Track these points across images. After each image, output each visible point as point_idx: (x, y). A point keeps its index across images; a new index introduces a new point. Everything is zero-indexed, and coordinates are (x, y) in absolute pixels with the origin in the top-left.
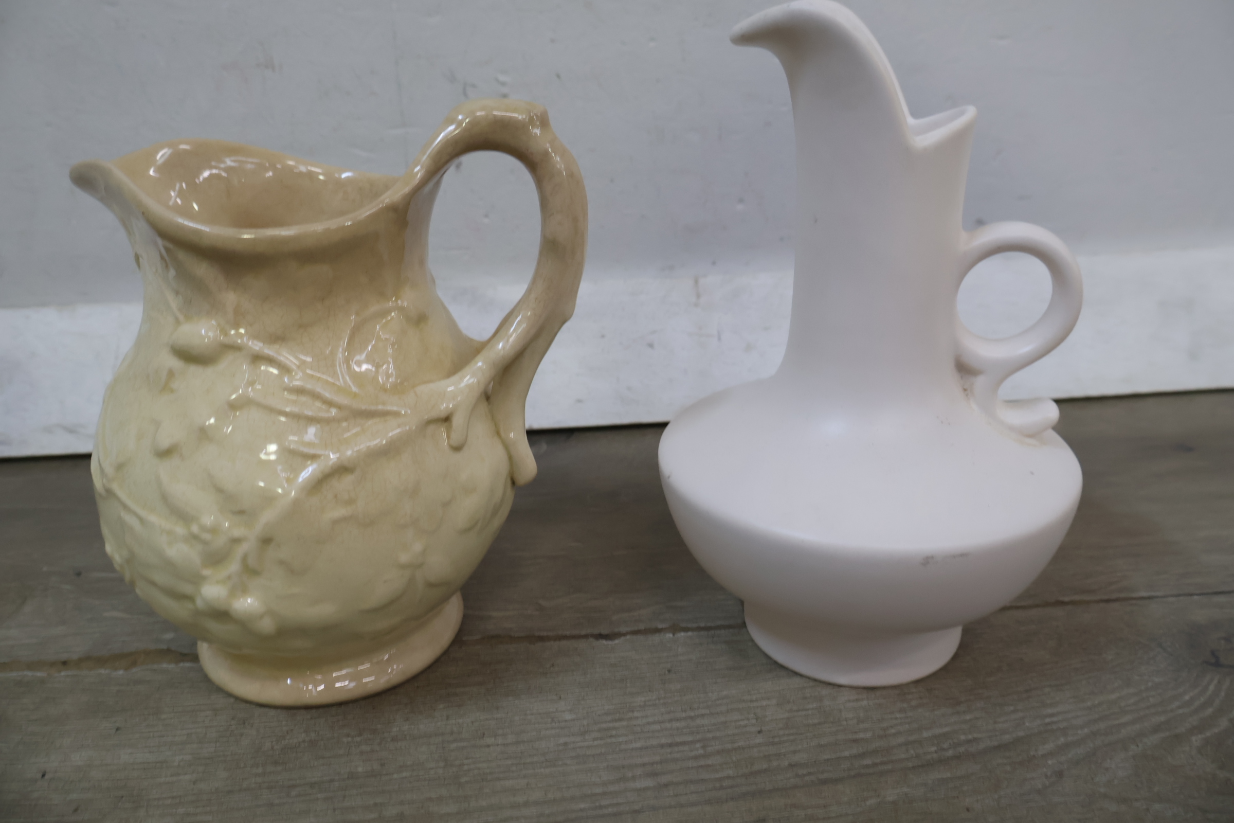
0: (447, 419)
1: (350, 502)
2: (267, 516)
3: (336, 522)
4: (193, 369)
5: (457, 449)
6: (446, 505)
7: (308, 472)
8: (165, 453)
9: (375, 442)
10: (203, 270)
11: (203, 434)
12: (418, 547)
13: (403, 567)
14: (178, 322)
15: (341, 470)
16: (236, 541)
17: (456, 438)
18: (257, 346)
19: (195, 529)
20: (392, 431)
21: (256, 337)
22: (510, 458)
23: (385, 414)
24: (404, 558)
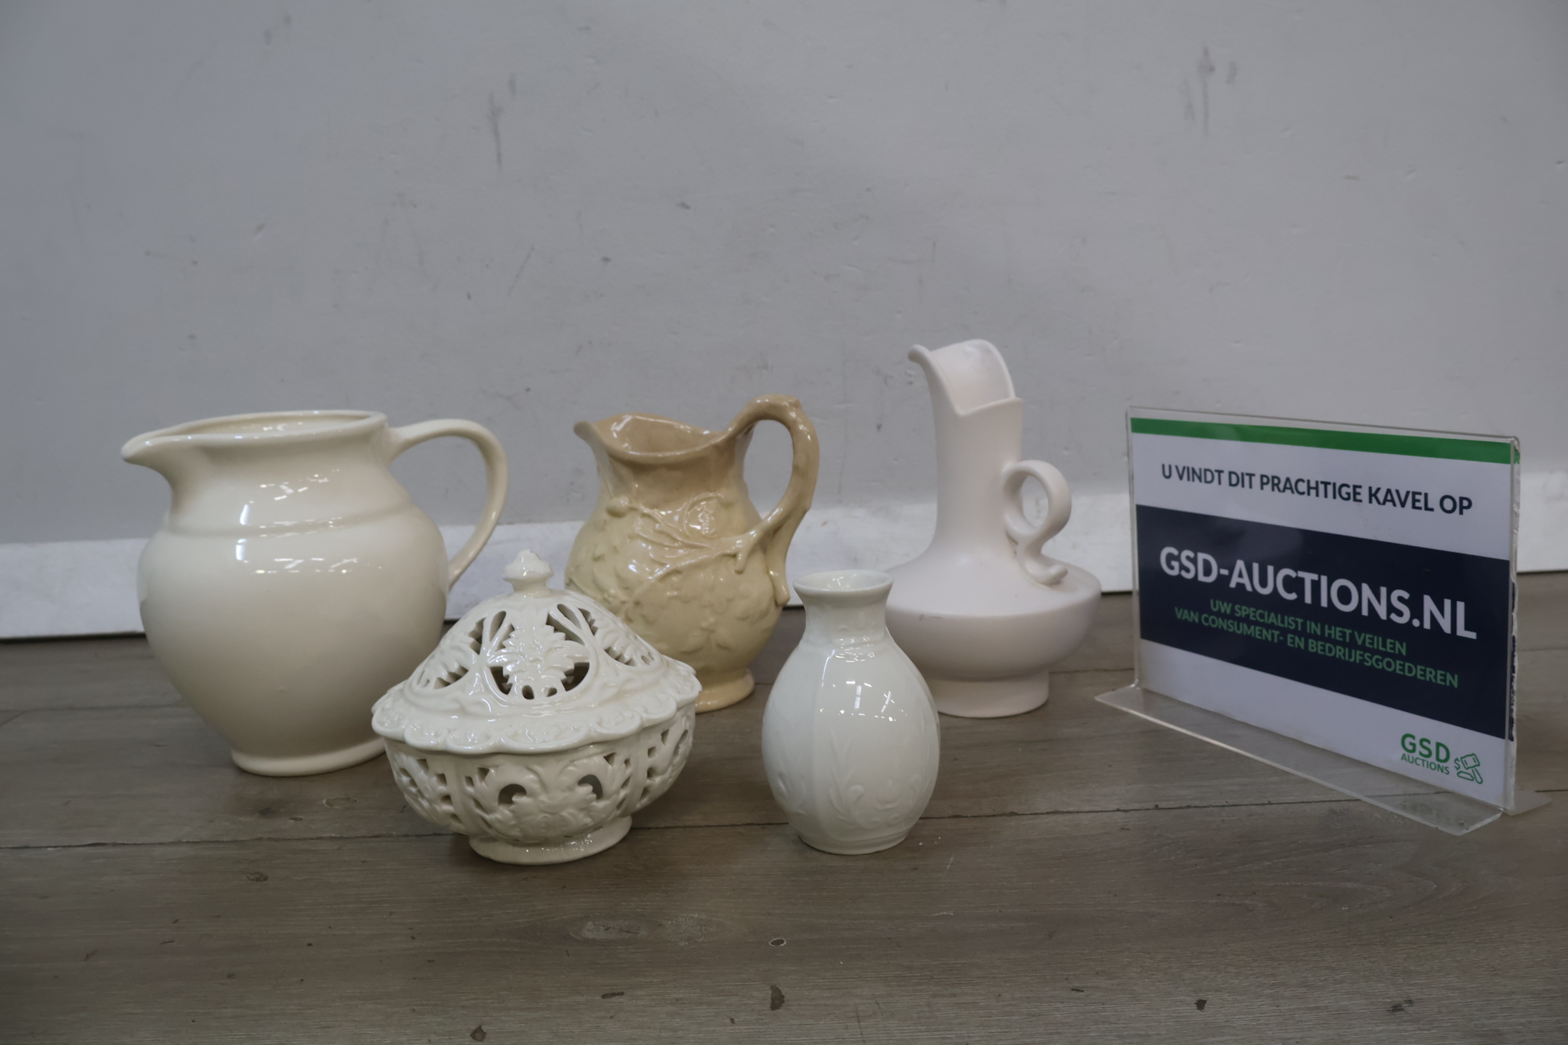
0: (734, 556)
1: (678, 589)
2: (638, 591)
3: (671, 598)
4: (616, 521)
5: (740, 572)
6: (730, 600)
7: (659, 572)
8: (597, 559)
9: (693, 561)
10: (624, 471)
11: (615, 550)
12: (712, 620)
13: (703, 629)
14: (611, 498)
15: (676, 572)
16: (623, 603)
17: (739, 567)
18: (646, 511)
19: (606, 596)
20: (703, 556)
21: (646, 505)
22: (774, 587)
23: (700, 547)
24: (704, 624)
